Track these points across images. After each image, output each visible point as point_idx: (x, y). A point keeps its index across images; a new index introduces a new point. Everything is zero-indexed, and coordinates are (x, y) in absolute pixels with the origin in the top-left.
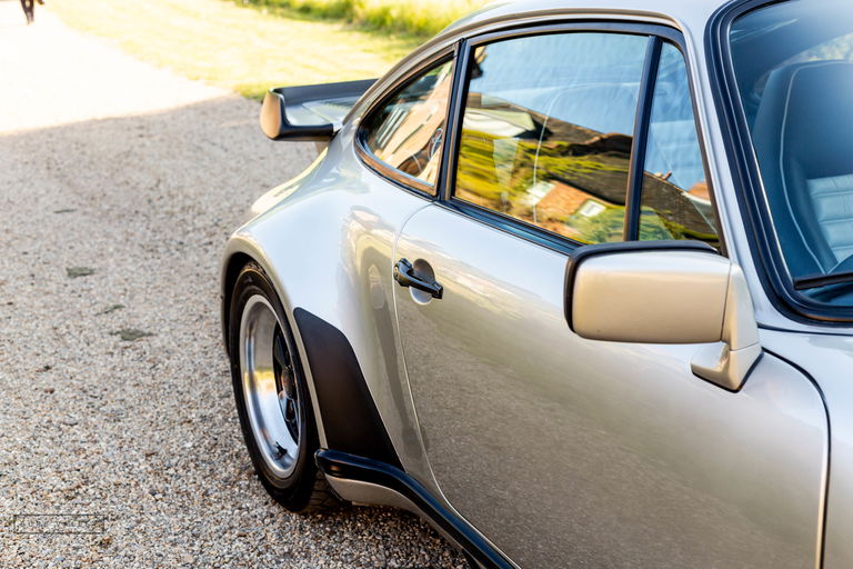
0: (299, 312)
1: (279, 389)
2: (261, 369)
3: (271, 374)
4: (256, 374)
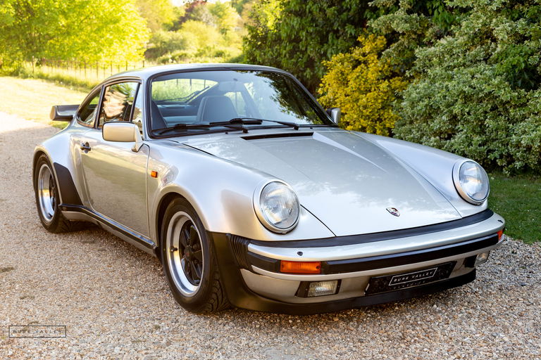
0: (55, 164)
1: (51, 197)
2: (45, 189)
3: (48, 191)
4: (43, 191)
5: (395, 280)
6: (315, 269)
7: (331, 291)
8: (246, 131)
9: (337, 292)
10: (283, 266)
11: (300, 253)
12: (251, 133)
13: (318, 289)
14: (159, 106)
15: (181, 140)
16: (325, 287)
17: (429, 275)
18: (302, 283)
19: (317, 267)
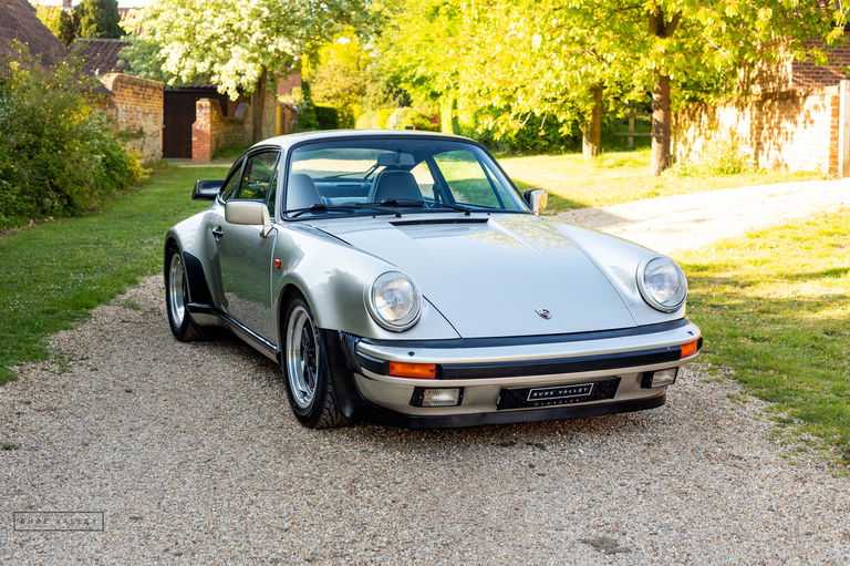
5: (535, 394)
6: (429, 373)
7: (452, 402)
8: (398, 216)
9: (459, 403)
10: (392, 368)
11: (411, 354)
12: (406, 218)
13: (436, 398)
14: (316, 184)
15: (315, 224)
16: (445, 397)
17: (583, 392)
18: (416, 388)
19: (431, 371)
